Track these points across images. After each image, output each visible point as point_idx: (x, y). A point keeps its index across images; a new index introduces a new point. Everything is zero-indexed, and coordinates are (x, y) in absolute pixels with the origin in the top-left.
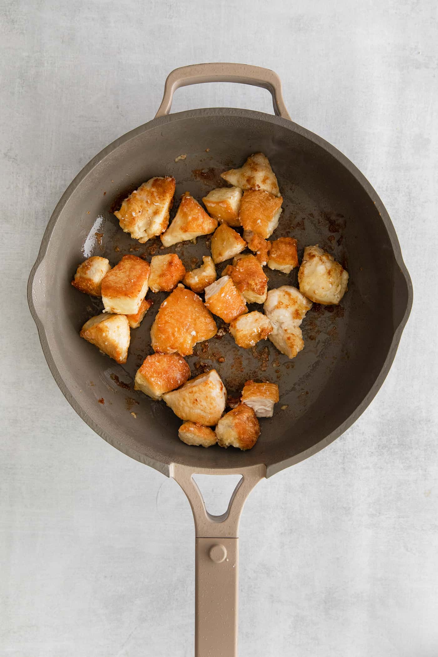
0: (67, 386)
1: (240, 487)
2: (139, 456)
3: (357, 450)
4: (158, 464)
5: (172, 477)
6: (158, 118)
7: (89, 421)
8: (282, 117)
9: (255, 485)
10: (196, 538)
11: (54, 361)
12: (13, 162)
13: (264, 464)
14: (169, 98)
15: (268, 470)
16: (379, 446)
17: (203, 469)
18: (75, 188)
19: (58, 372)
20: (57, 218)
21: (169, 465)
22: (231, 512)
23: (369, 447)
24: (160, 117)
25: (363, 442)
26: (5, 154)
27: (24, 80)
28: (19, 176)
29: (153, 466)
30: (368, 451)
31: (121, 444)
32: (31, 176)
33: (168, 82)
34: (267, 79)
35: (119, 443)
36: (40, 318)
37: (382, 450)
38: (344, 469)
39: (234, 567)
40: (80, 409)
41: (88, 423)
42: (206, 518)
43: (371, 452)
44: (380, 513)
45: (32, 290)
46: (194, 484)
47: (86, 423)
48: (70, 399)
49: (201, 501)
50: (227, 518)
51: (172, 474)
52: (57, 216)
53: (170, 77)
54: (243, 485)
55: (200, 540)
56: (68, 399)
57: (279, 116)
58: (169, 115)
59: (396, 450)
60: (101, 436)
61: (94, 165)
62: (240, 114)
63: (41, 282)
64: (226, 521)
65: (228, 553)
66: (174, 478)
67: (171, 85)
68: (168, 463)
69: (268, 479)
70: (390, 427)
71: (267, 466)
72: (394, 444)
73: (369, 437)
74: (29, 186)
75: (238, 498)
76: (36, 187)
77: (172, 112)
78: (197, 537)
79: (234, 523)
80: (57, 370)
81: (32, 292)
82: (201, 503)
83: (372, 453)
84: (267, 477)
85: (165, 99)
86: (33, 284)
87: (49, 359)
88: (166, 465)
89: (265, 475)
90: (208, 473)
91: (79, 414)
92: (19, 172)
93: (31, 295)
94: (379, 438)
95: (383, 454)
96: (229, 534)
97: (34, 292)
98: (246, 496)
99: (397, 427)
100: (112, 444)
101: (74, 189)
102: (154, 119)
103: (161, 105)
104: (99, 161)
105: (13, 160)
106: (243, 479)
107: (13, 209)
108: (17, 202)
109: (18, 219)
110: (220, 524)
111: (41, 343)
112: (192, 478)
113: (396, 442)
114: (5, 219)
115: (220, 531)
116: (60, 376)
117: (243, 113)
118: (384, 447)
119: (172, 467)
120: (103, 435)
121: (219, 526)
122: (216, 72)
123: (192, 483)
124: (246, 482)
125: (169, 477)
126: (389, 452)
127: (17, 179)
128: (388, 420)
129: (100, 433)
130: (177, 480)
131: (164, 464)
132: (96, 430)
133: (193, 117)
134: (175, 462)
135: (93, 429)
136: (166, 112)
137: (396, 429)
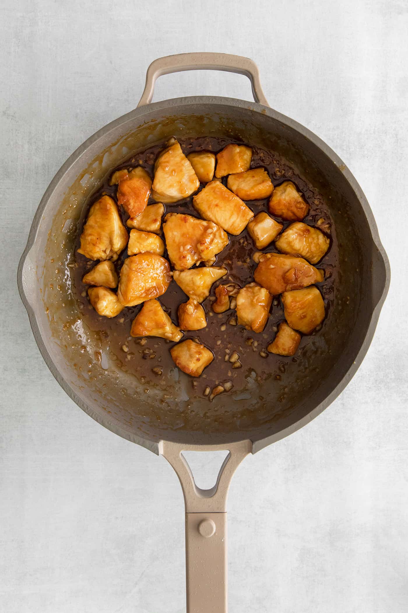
0: (58, 369)
1: (227, 462)
2: (129, 436)
3: (355, 385)
4: (148, 442)
5: (162, 455)
6: (141, 107)
7: (80, 402)
8: (261, 103)
9: (241, 460)
10: (186, 513)
11: (44, 345)
12: (12, 119)
13: (250, 440)
14: (151, 87)
15: (254, 446)
16: (376, 381)
17: (192, 446)
18: (62, 176)
19: (49, 356)
20: (45, 206)
21: (159, 443)
22: (219, 488)
23: (366, 382)
24: (142, 106)
25: (361, 378)
26: (3, 112)
27: (19, 39)
28: (18, 133)
29: (143, 445)
30: (366, 386)
31: (112, 424)
32: (30, 133)
33: (149, 72)
34: (246, 67)
35: (109, 423)
36: (30, 304)
37: (380, 385)
38: (343, 404)
39: (223, 540)
40: (71, 391)
41: (79, 404)
42: (195, 493)
43: (368, 387)
44: (379, 446)
45: (22, 277)
46: (183, 461)
47: (77, 404)
48: (61, 382)
49: (190, 477)
50: (215, 493)
51: (161, 451)
52: (45, 205)
53: (151, 67)
54: (230, 460)
55: (190, 515)
56: (59, 381)
57: (258, 102)
58: (151, 104)
59: (393, 384)
60: (91, 417)
61: (79, 154)
62: (220, 102)
63: (31, 269)
64: (215, 496)
65: (217, 528)
66: (164, 455)
67: (153, 74)
68: (158, 441)
69: (254, 455)
70: (387, 362)
71: (253, 442)
72: (391, 379)
73: (366, 373)
74: (28, 142)
75: (226, 473)
76: (35, 143)
77: (154, 101)
78: (188, 512)
79: (222, 497)
80: (48, 354)
81: (21, 279)
82: (190, 479)
83: (370, 388)
84: (253, 453)
85: (146, 89)
86: (23, 271)
87: (40, 344)
88: (155, 444)
89: (251, 450)
90: (196, 450)
91: (71, 397)
92: (18, 129)
93: (21, 282)
94: (376, 373)
95: (381, 388)
96: (218, 508)
97: (24, 279)
98: (233, 470)
99: (393, 362)
100: (103, 424)
101: (61, 178)
102: (136, 109)
103: (143, 95)
104: (84, 151)
105: (12, 117)
106: (230, 455)
107: (14, 165)
108: (18, 158)
109: (19, 174)
110: (208, 499)
111: (32, 328)
112: (181, 454)
113: (393, 377)
114: (6, 175)
115: (209, 506)
116: (51, 360)
117: (223, 100)
118: (381, 382)
119: (161, 445)
120: (93, 416)
121: (208, 501)
122: (196, 62)
123: (181, 460)
124: (233, 458)
125: (158, 455)
126: (386, 387)
127: (16, 135)
128: (384, 356)
129: (91, 414)
130: (167, 457)
131: (153, 443)
132: (87, 411)
133: (175, 106)
134: (164, 439)
135: (84, 411)
136: (148, 102)
137: (392, 364)
